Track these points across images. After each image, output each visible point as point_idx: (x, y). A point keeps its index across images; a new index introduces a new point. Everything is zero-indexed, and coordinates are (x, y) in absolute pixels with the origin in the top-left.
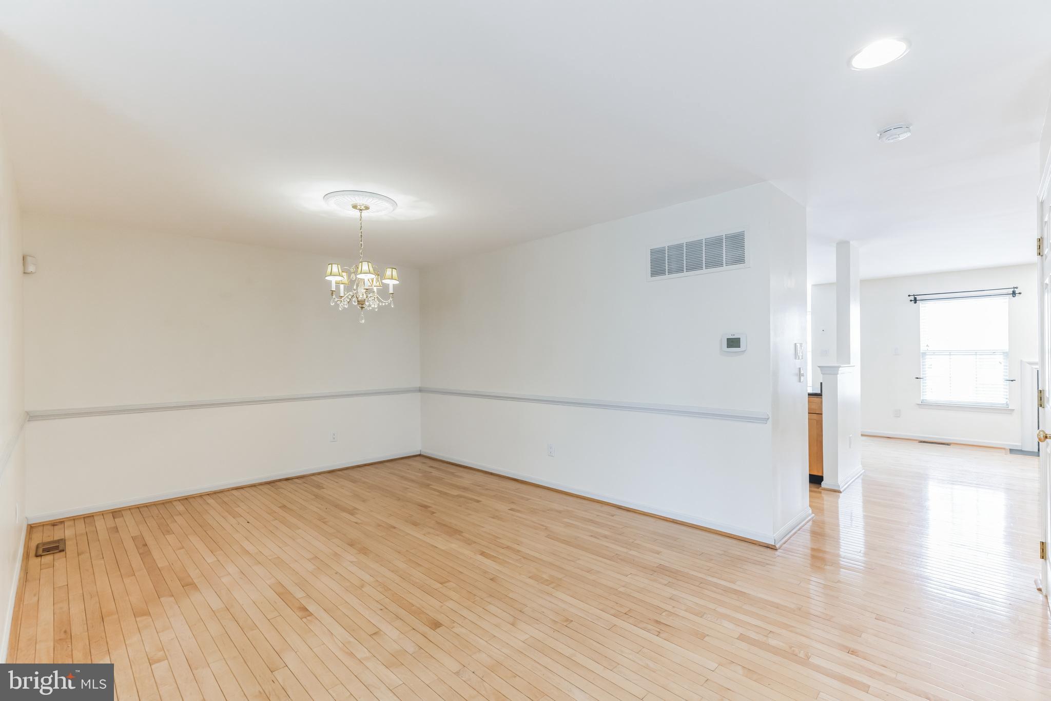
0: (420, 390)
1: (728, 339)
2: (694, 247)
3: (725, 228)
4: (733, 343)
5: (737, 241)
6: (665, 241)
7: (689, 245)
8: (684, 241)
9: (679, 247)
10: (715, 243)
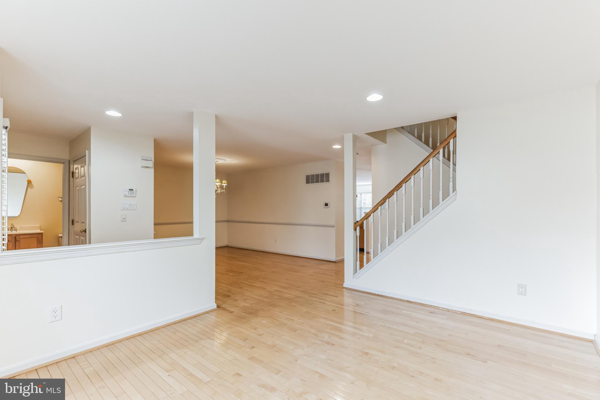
0: (227, 221)
1: (325, 204)
2: (317, 176)
3: (325, 171)
4: (326, 205)
5: (328, 175)
6: (310, 173)
7: (316, 175)
8: (315, 174)
9: (314, 175)
10: (322, 175)
